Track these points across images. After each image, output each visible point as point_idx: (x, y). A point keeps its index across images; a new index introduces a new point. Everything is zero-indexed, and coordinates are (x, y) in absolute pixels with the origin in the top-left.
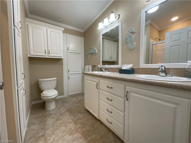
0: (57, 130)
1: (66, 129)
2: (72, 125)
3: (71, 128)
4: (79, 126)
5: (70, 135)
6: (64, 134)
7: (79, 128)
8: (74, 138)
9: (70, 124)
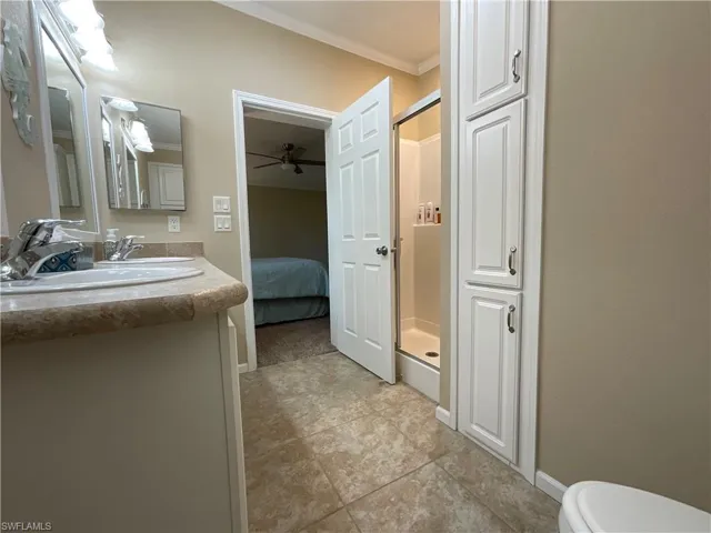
0: (399, 470)
1: (368, 473)
2: (346, 488)
3: (349, 474)
4: (317, 480)
5: (346, 452)
6: (369, 456)
7: (318, 473)
8: (333, 444)
9: (359, 492)
